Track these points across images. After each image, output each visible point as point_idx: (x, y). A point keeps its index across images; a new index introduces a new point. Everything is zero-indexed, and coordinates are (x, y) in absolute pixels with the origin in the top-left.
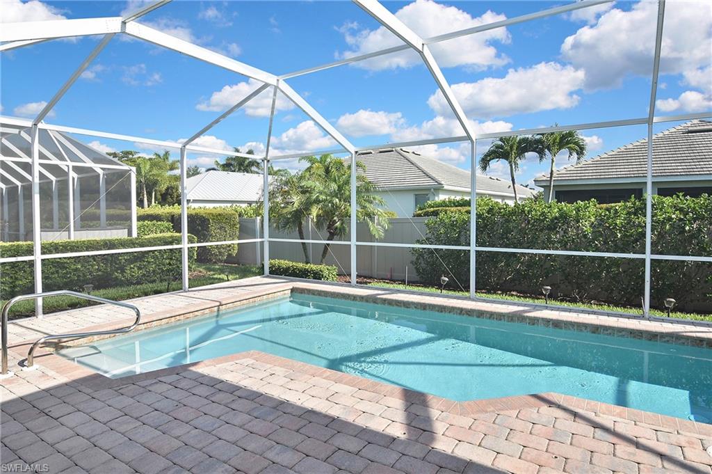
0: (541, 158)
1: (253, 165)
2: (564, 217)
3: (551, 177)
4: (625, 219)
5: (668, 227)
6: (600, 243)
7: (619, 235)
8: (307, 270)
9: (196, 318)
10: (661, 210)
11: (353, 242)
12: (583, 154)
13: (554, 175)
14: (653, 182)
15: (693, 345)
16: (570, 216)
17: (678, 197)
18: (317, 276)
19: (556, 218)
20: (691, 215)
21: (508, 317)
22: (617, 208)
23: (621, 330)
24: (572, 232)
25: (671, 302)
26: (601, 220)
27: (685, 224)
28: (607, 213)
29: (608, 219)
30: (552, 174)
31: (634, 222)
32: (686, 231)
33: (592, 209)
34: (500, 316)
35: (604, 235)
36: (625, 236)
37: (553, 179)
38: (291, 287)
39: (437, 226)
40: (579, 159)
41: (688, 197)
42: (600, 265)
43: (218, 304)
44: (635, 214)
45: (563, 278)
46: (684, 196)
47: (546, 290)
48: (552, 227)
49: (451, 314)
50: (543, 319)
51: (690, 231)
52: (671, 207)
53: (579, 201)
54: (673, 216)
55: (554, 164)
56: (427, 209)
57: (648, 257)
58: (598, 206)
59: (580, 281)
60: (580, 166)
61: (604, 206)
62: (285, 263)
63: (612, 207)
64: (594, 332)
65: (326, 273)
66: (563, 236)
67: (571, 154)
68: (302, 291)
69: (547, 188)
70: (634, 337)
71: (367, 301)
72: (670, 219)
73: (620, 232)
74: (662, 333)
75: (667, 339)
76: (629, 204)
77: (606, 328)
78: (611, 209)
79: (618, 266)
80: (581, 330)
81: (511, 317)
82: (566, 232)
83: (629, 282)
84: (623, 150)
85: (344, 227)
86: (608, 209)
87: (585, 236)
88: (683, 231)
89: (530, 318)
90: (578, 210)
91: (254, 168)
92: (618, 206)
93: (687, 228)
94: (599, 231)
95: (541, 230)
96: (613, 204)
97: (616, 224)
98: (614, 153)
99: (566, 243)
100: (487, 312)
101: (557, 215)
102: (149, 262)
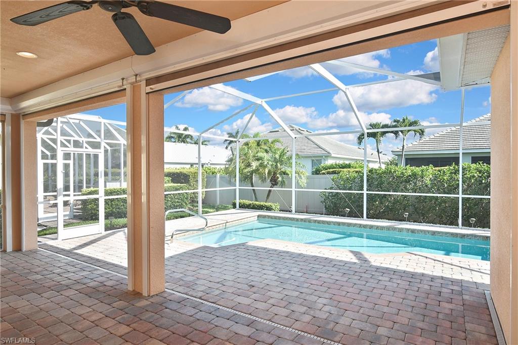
0: (397, 137)
1: (188, 137)
2: (414, 175)
3: (403, 149)
4: (449, 176)
5: (473, 181)
6: (435, 190)
7: (446, 185)
8: (262, 206)
9: (217, 229)
10: (469, 171)
11: (293, 189)
12: (423, 135)
13: (405, 148)
14: (463, 153)
15: (483, 240)
16: (418, 175)
17: (479, 164)
18: (269, 209)
19: (410, 176)
20: (486, 174)
21: (387, 228)
22: (445, 170)
23: (447, 233)
24: (419, 184)
25: (473, 220)
26: (436, 177)
27: (482, 179)
28: (439, 173)
29: (439, 176)
30: (403, 147)
31: (454, 178)
32: (483, 183)
33: (430, 171)
34: (382, 228)
35: (437, 184)
36: (449, 185)
37: (404, 150)
38: (258, 215)
39: (338, 180)
40: (421, 137)
41: (485, 164)
42: (435, 203)
43: (226, 222)
44: (455, 173)
45: (414, 210)
46: (483, 163)
47: (406, 215)
48: (407, 181)
49: (355, 227)
50: (406, 228)
51: (485, 183)
52: (475, 170)
53: (423, 166)
54: (475, 175)
55: (405, 141)
56: (329, 170)
57: (461, 196)
58: (434, 168)
59: (423, 212)
60: (421, 142)
61: (437, 168)
62: (247, 202)
63: (442, 169)
64: (433, 235)
65: (274, 207)
66: (414, 186)
67: (415, 134)
68: (264, 217)
69: (400, 156)
70: (454, 237)
71: (305, 221)
72: (474, 176)
73: (446, 184)
74: (467, 234)
75: (470, 237)
76: (452, 168)
77: (439, 233)
78: (441, 170)
79: (445, 202)
80: (426, 234)
81: (388, 228)
82: (415, 184)
83: (452, 211)
84: (449, 131)
85: (284, 181)
86: (439, 171)
87: (427, 186)
88: (481, 183)
89: (399, 229)
90: (422, 171)
91: (188, 140)
92: (445, 168)
93: (483, 181)
94: (435, 183)
95: (401, 183)
96: (442, 168)
97: (444, 179)
98: (443, 133)
99: (416, 190)
100: (375, 226)
101: (410, 174)
102: (168, 200)
